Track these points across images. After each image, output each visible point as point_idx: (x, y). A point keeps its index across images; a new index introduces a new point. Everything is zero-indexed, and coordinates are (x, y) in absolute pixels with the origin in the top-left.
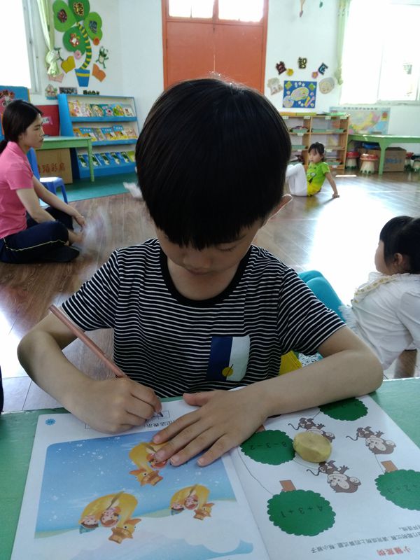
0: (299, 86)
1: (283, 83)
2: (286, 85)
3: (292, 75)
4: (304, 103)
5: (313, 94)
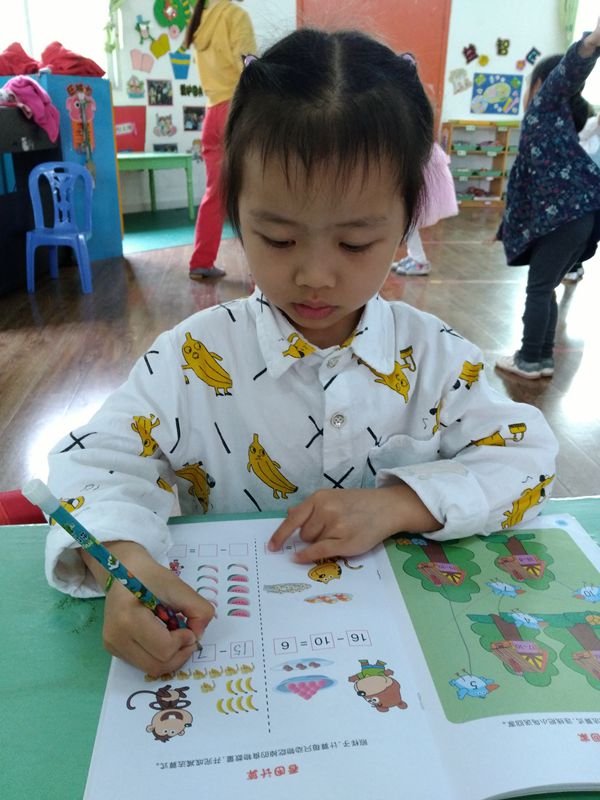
0: (496, 82)
1: (473, 76)
2: (477, 80)
3: (486, 64)
4: (502, 107)
5: (517, 94)
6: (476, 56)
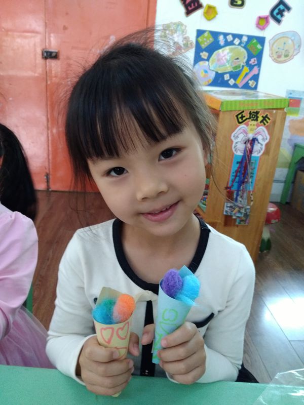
0: (227, 43)
1: (195, 34)
2: (200, 39)
3: (214, 17)
4: (235, 80)
5: (256, 62)
6: (200, 6)
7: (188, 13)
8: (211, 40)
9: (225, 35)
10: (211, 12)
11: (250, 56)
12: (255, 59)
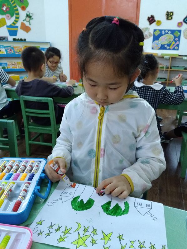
1: (153, 31)
2: (155, 33)
3: (160, 25)
4: (169, 46)
5: (178, 40)
6: (155, 21)
7: (150, 24)
8: (159, 32)
9: (165, 30)
10: (159, 23)
11: (175, 37)
12: (177, 38)
